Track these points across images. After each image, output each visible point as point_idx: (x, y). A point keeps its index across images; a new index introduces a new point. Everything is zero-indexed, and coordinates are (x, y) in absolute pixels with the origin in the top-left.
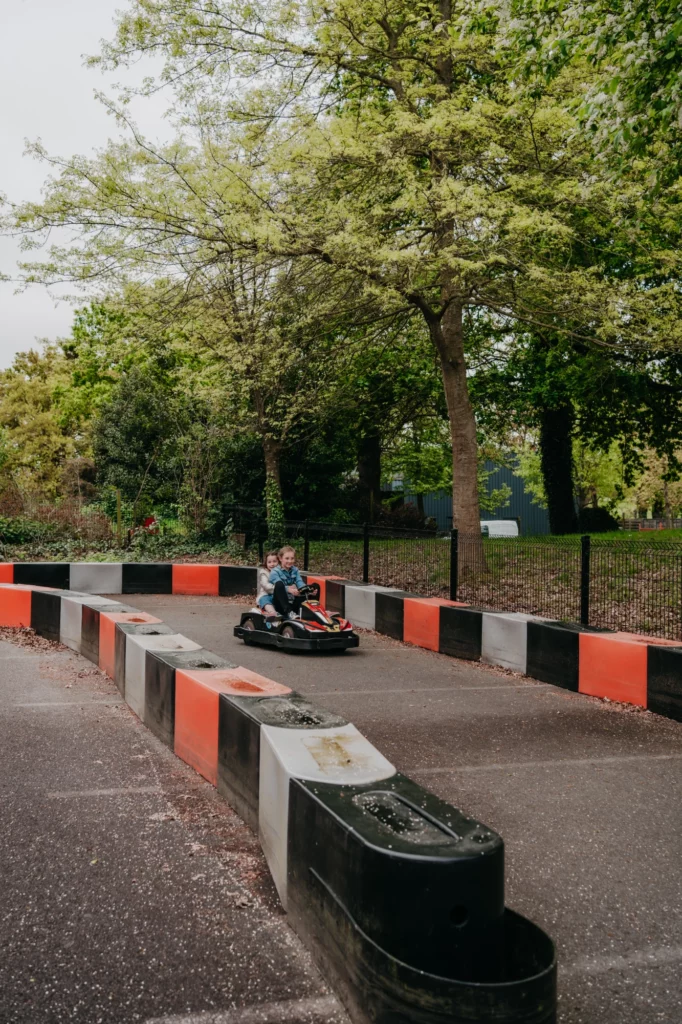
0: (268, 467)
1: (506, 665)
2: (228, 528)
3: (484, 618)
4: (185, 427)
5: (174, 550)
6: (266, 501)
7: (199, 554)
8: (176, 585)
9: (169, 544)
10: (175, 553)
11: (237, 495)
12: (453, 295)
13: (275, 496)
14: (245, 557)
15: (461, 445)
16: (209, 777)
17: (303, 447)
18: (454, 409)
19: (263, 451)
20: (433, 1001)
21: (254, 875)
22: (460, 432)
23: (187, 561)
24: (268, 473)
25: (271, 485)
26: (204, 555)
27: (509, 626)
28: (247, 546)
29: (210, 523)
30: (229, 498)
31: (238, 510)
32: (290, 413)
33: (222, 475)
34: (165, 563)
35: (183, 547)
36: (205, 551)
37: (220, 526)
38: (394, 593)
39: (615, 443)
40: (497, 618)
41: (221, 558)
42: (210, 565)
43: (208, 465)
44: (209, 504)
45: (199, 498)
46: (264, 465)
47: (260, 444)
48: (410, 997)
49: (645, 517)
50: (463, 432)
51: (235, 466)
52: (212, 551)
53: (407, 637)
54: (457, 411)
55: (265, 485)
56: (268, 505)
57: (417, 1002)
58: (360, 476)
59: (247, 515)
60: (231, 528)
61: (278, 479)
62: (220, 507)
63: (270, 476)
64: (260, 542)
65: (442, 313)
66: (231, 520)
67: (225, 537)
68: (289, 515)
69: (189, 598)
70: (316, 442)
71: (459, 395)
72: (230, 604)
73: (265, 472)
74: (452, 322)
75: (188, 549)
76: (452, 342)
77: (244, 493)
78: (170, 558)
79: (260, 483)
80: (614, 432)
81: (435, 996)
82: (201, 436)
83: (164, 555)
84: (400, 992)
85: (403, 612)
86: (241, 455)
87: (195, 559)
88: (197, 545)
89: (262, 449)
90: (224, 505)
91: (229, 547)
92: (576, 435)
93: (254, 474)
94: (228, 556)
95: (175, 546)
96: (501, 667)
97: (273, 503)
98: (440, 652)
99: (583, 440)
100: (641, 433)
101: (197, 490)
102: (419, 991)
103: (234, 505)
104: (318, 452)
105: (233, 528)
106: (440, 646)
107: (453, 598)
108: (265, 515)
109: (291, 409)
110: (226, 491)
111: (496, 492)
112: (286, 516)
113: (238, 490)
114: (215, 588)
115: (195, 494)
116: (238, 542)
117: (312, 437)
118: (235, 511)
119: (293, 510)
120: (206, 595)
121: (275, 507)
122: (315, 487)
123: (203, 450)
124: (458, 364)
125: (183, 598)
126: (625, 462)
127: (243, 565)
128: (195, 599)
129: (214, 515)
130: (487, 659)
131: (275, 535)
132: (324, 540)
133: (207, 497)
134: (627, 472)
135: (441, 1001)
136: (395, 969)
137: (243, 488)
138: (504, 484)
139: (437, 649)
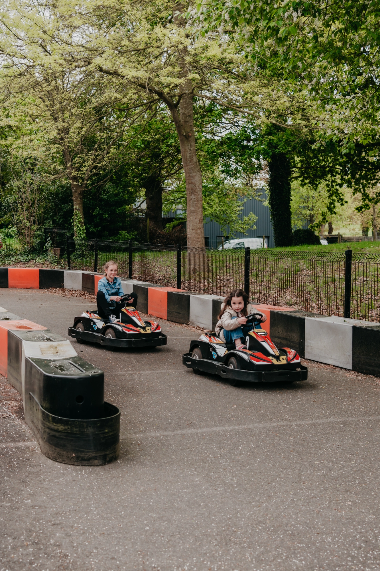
0: (75, 203)
1: (202, 326)
2: (48, 244)
3: (191, 298)
4: (18, 175)
5: (12, 259)
6: (73, 226)
7: (28, 262)
8: (11, 282)
9: (9, 256)
10: (12, 261)
11: (54, 222)
12: (183, 92)
13: (80, 222)
14: (59, 263)
15: (192, 189)
16: (4, 375)
17: (99, 189)
18: (187, 166)
19: (71, 193)
20: (63, 428)
21: (15, 408)
22: (190, 181)
23: (20, 267)
24: (74, 207)
25: (77, 214)
26: (33, 262)
27: (203, 302)
28: (61, 255)
29: (36, 241)
30: (49, 224)
31: (54, 232)
32: (85, 166)
33: (45, 208)
34: (5, 268)
35: (18, 257)
36: (33, 260)
37: (42, 244)
38: (143, 284)
39: (323, 183)
40: (197, 298)
41: (43, 264)
42: (35, 269)
43: (34, 201)
44: (35, 228)
45: (28, 224)
46: (72, 201)
47: (70, 187)
48: (56, 428)
49: (367, 235)
50: (193, 181)
51: (53, 202)
52: (38, 259)
53: (150, 312)
54: (189, 167)
55: (73, 215)
56: (75, 229)
57: (58, 429)
58: (148, 207)
59: (62, 235)
60: (49, 244)
61: (82, 210)
62: (43, 230)
63: (76, 209)
64: (69, 254)
65: (178, 103)
66: (49, 238)
67: (46, 250)
68: (89, 234)
69: (19, 290)
70: (108, 185)
71: (190, 157)
72: (45, 294)
73: (73, 206)
74: (186, 109)
75: (21, 259)
76: (186, 122)
77: (59, 220)
78: (8, 265)
79: (70, 213)
80: (323, 176)
81: (64, 426)
82: (29, 181)
83: (5, 263)
84: (53, 426)
85: (147, 296)
86: (57, 194)
87: (25, 265)
88: (28, 256)
89: (71, 190)
90: (45, 229)
91: (49, 257)
92: (296, 178)
93: (66, 207)
94: (48, 263)
95: (13, 256)
96: (199, 327)
97: (78, 227)
98: (168, 320)
99: (303, 181)
100: (342, 176)
101: (27, 218)
102: (59, 425)
103: (52, 229)
104: (108, 192)
105: (51, 244)
106: (168, 316)
107: (179, 287)
108: (73, 235)
109: (86, 164)
110: (47, 219)
111: (246, 218)
112: (87, 236)
113: (55, 218)
114: (37, 284)
115: (25, 221)
116: (55, 254)
117: (106, 181)
118: (52, 233)
119: (92, 231)
120: (31, 288)
121: (80, 230)
122: (107, 216)
123: (31, 191)
124: (189, 136)
125: (15, 290)
126: (329, 197)
127: (57, 268)
128: (23, 291)
129: (39, 235)
130: (192, 323)
131: (80, 249)
132: (114, 252)
133: (34, 223)
134: (331, 204)
135: (66, 427)
136: (51, 418)
137: (59, 217)
138: (251, 213)
139: (166, 318)
